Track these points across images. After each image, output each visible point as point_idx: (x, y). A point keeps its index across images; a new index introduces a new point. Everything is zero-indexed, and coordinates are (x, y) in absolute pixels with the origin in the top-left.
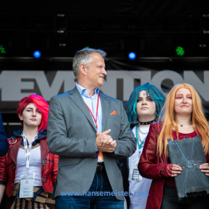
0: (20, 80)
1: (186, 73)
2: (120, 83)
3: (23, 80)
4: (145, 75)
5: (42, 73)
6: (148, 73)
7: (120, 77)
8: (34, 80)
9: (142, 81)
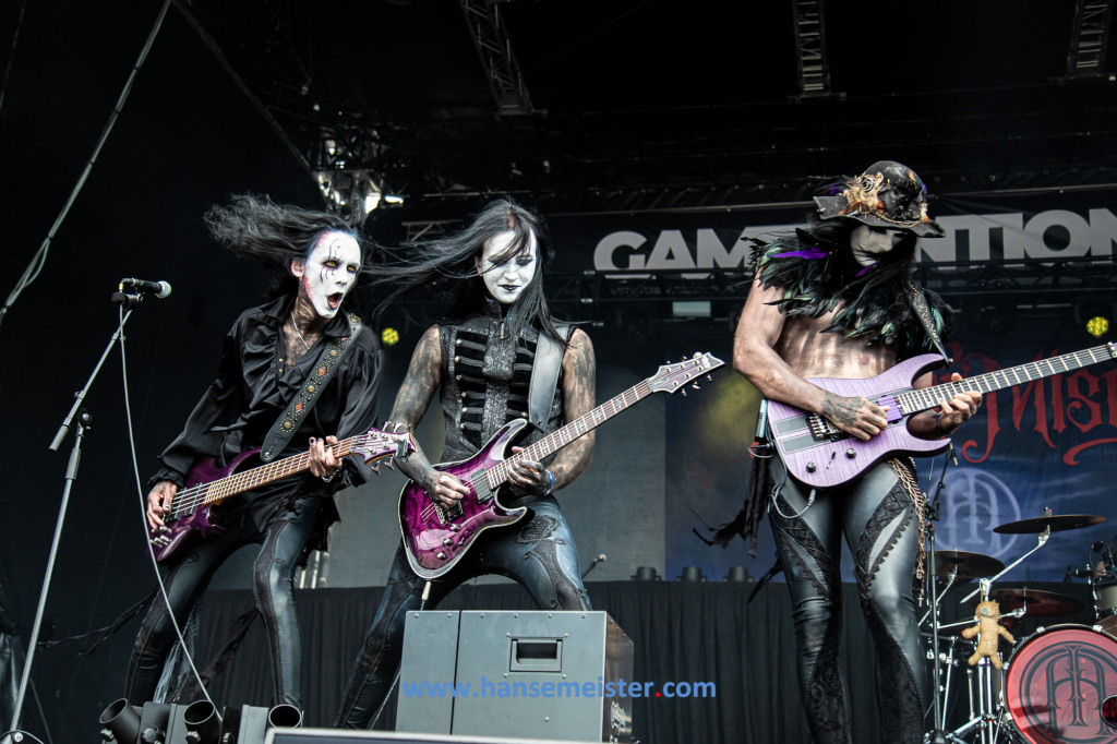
1: (1094, 213)
2: (962, 237)
4: (1010, 221)
6: (1019, 216)
9: (1005, 231)
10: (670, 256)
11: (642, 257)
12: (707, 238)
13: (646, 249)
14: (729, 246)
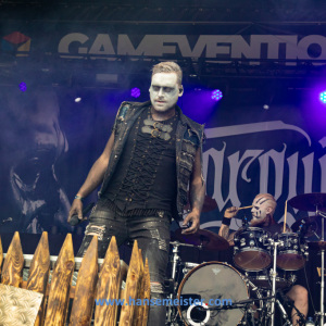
0: (162, 44)
2: (264, 47)
3: (165, 44)
4: (291, 39)
5: (184, 37)
7: (264, 41)
8: (176, 44)
12: (124, 39)
14: (136, 44)
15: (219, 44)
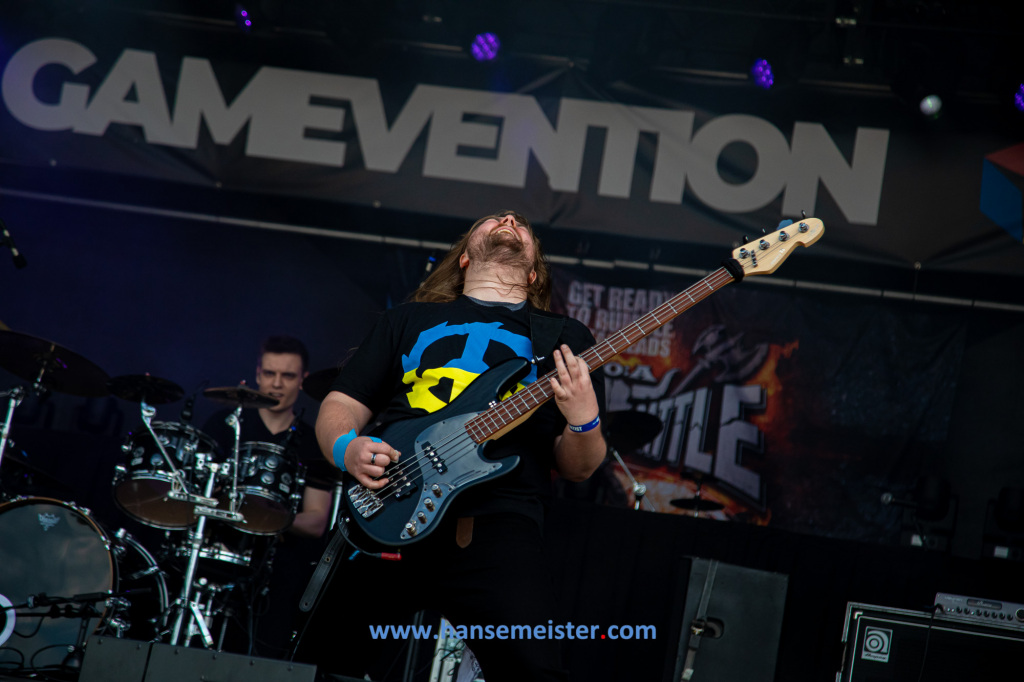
0: (306, 99)
1: (801, 128)
2: (596, 139)
3: (315, 101)
4: (673, 123)
5: (372, 85)
6: (685, 118)
7: (598, 122)
8: (346, 105)
9: (662, 140)
10: (132, 96)
11: (84, 90)
12: (197, 73)
13: (93, 78)
14: (230, 93)
15: (468, 118)
